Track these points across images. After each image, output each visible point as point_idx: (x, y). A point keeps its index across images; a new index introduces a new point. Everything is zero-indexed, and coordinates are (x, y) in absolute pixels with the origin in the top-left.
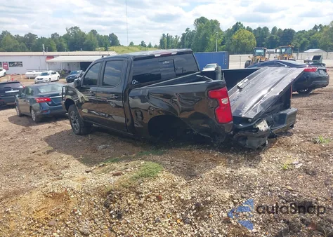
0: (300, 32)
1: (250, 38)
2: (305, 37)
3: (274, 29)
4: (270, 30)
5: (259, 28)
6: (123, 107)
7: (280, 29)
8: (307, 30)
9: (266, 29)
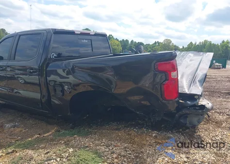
0: (147, 45)
1: (118, 46)
2: (150, 48)
3: (132, 41)
4: (130, 42)
5: (123, 40)
6: (39, 85)
7: (135, 42)
8: (151, 44)
9: (127, 41)
